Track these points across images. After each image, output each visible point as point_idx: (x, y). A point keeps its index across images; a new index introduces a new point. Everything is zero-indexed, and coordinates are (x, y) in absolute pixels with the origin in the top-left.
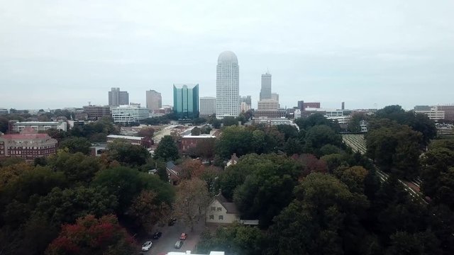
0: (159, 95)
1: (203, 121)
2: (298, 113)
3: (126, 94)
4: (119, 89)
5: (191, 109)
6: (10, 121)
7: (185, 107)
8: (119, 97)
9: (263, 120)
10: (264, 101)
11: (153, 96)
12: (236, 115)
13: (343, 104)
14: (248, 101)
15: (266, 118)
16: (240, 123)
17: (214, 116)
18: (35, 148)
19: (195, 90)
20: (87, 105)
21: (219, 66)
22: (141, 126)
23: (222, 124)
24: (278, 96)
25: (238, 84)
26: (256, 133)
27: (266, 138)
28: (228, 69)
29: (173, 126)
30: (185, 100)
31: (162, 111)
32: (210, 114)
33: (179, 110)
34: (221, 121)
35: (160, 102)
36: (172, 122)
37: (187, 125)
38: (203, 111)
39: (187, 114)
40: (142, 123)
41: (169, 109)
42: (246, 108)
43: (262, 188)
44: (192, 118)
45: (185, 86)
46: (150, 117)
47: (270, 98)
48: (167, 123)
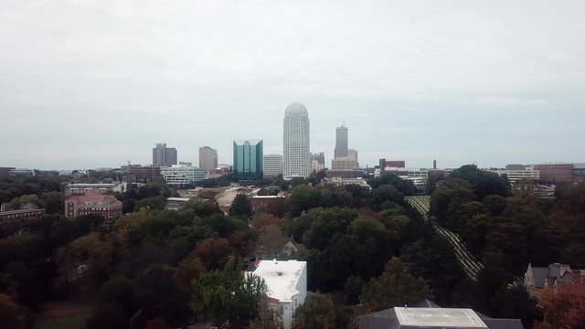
0: (214, 152)
1: (268, 182)
2: (377, 173)
3: (174, 151)
4: (165, 145)
5: (254, 169)
6: (63, 183)
7: (247, 167)
8: (165, 155)
9: (336, 180)
10: (338, 159)
11: (207, 153)
12: (306, 176)
13: (435, 161)
14: (321, 159)
15: (340, 179)
16: (310, 184)
17: (281, 176)
18: (105, 209)
19: (259, 147)
20: (127, 164)
21: (287, 120)
22: (197, 189)
23: (290, 186)
24: (356, 153)
25: (308, 141)
26: (323, 192)
27: (334, 196)
28: (297, 122)
29: (235, 188)
30: (247, 158)
31: (218, 172)
32: (276, 174)
33: (240, 169)
34: (289, 183)
35: (216, 160)
36: (232, 184)
37: (249, 187)
38: (268, 171)
39: (250, 174)
40: (199, 186)
41: (226, 169)
42: (318, 168)
43: (324, 229)
44: (255, 180)
45: (247, 142)
46: (207, 178)
47: (346, 156)
48: (227, 185)
